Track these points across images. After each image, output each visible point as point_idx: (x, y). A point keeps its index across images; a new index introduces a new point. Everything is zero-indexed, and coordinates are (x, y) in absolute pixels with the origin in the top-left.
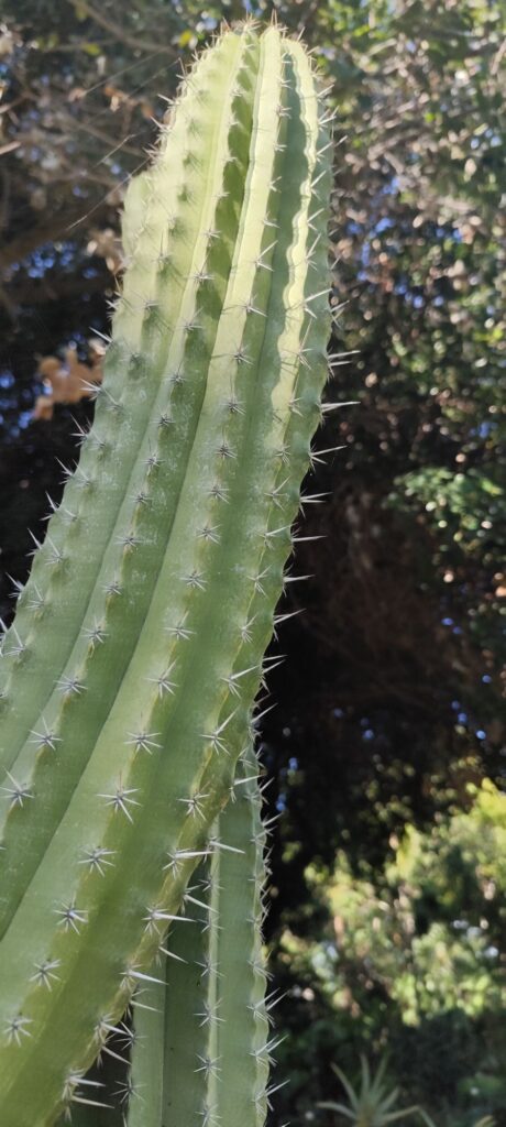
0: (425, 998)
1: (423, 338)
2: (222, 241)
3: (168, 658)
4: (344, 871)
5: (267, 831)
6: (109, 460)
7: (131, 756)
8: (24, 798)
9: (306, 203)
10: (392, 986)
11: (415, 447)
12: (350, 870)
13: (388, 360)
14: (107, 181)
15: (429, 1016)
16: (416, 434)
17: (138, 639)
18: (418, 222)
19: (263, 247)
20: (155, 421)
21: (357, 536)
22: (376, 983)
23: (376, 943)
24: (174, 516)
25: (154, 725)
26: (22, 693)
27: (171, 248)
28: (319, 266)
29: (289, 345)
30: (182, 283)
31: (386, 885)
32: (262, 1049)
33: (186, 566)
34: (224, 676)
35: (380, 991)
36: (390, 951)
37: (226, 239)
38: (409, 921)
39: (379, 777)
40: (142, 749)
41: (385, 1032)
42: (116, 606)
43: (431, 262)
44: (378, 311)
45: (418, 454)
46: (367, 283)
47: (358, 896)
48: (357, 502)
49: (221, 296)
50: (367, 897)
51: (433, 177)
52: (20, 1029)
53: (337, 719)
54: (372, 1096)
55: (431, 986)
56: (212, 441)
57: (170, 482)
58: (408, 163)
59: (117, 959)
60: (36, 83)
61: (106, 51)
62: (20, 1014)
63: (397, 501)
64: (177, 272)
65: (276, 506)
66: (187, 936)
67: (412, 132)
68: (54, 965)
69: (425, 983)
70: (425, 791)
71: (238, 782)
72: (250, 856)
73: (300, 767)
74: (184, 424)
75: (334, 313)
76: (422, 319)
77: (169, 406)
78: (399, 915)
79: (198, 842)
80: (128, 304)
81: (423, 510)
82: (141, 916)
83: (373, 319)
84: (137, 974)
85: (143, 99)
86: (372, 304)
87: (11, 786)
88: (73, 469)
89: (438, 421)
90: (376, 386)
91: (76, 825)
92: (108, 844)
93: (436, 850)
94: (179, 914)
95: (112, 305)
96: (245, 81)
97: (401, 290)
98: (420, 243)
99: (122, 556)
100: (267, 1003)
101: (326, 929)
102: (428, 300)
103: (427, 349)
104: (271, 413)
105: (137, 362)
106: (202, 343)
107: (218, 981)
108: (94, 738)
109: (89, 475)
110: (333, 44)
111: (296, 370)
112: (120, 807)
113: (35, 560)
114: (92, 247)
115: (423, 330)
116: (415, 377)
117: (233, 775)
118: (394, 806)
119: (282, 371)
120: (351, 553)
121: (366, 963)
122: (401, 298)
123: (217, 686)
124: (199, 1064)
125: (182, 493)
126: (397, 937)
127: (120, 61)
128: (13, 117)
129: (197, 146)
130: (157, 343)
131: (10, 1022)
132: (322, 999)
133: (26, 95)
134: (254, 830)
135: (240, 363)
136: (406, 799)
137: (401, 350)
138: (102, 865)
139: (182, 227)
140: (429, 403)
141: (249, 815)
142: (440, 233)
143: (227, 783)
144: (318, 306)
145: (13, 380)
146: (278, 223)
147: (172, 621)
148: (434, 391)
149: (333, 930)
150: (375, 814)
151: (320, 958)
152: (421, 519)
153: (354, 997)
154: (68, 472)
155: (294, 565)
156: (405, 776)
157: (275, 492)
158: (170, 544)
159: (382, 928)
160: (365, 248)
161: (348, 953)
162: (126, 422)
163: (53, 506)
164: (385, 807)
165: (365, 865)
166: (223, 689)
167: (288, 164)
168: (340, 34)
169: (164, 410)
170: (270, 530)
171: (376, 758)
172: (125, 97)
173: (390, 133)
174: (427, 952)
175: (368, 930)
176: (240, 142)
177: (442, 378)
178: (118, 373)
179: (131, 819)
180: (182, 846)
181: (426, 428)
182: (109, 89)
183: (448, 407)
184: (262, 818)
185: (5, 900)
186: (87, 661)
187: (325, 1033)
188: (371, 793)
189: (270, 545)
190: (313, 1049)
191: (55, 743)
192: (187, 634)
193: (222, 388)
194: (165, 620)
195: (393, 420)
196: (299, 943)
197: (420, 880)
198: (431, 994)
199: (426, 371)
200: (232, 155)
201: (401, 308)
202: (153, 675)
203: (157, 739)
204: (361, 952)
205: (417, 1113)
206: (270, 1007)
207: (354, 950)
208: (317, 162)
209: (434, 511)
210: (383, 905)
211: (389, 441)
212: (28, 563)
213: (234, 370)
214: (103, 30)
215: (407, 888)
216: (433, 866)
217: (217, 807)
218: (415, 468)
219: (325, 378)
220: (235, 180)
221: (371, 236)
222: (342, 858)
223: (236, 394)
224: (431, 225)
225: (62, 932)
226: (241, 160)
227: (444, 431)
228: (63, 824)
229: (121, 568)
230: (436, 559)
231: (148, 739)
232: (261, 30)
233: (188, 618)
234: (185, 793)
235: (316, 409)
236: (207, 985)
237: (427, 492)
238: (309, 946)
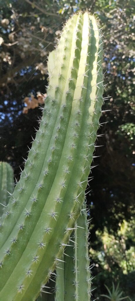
0: (129, 267)
1: (126, 88)
2: (75, 69)
3: (64, 179)
4: (106, 232)
5: (89, 223)
6: (47, 128)
7: (56, 204)
8: (29, 215)
9: (96, 59)
10: (120, 263)
11: (124, 118)
12: (108, 232)
13: (116, 94)
14: (40, 50)
15: (130, 272)
16: (124, 114)
17: (56, 173)
18: (123, 57)
19: (86, 71)
20: (59, 117)
21: (108, 142)
22: (115, 262)
23: (115, 252)
24: (64, 142)
25: (61, 196)
26: (27, 188)
27: (62, 72)
28: (101, 75)
29: (93, 96)
30: (65, 81)
31: (118, 236)
32: (89, 279)
33: (68, 155)
34: (78, 183)
35: (117, 265)
36: (119, 254)
37: (76, 69)
38: (124, 246)
39: (116, 207)
40: (58, 202)
41: (118, 276)
42: (50, 165)
43: (127, 67)
44: (113, 81)
45: (125, 119)
46: (110, 74)
47: (110, 239)
48: (108, 133)
49: (75, 84)
50: (113, 239)
51: (127, 45)
52: (30, 273)
53: (104, 191)
54: (115, 293)
55: (131, 264)
56: (74, 122)
57: (63, 133)
58: (120, 41)
59: (53, 256)
60: (22, 25)
61: (40, 16)
62: (30, 269)
63: (119, 132)
64: (64, 78)
65: (90, 138)
66: (69, 250)
67: (121, 33)
68: (38, 257)
69: (129, 263)
70: (128, 211)
71: (82, 210)
72: (85, 230)
73: (94, 204)
74: (66, 118)
75: (104, 87)
76: (125, 83)
77: (62, 113)
78: (122, 244)
79: (73, 225)
80: (51, 87)
81: (126, 135)
82: (59, 245)
83: (112, 83)
84: (58, 260)
85: (50, 28)
86: (111, 79)
87: (26, 211)
88: (38, 129)
89: (130, 110)
90: (113, 101)
91: (42, 221)
92: (50, 226)
93: (131, 227)
94: (68, 244)
95: (47, 87)
96: (80, 27)
97: (119, 75)
98: (124, 62)
99: (52, 152)
100: (90, 268)
101: (101, 248)
102: (127, 78)
103: (126, 91)
104: (89, 114)
105: (54, 102)
106: (70, 96)
107: (77, 262)
108: (46, 199)
109: (42, 131)
110: (99, 10)
111: (95, 103)
112: (53, 217)
113: (29, 153)
114: (37, 68)
115: (125, 86)
116: (123, 99)
117: (81, 208)
118: (120, 215)
119: (91, 103)
120: (107, 147)
121: (113, 257)
122: (119, 77)
123: (77, 185)
124: (73, 283)
125: (66, 136)
126: (121, 250)
127: (43, 19)
128: (16, 35)
129: (68, 45)
130: (59, 97)
131: (27, 271)
132: (101, 267)
133: (20, 29)
134: (86, 222)
135: (80, 102)
136: (123, 213)
137: (119, 92)
138: (49, 232)
139: (65, 66)
140: (127, 106)
141: (84, 218)
142: (129, 60)
143: (79, 211)
144: (100, 86)
145: (16, 103)
146: (89, 64)
147: (65, 169)
148: (129, 102)
149: (103, 248)
150: (115, 217)
151: (100, 256)
152: (126, 137)
153: (110, 266)
154: (36, 130)
155: (95, 153)
156: (122, 206)
157: (90, 134)
158: (64, 149)
159: (117, 248)
160: (109, 64)
161: (108, 254)
162: (51, 118)
163: (33, 139)
164: (117, 215)
165: (112, 231)
166: (78, 186)
167: (92, 49)
168: (101, 8)
169: (61, 115)
170: (89, 145)
171: (114, 202)
172: (45, 28)
173: (116, 33)
174: (130, 254)
175: (113, 248)
176: (79, 44)
177: (131, 99)
178: (49, 105)
179: (56, 220)
180: (69, 227)
181: (127, 112)
182: (41, 26)
183: (133, 106)
184: (88, 219)
185: (25, 240)
186: (44, 179)
187: (102, 276)
188: (113, 211)
189: (89, 148)
190: (98, 280)
191: (36, 201)
192: (69, 172)
193: (76, 108)
194: (63, 168)
195: (118, 111)
196: (94, 251)
197: (127, 235)
198: (130, 266)
199: (127, 97)
200: (77, 47)
201: (119, 80)
202: (61, 183)
203: (62, 199)
204: (111, 254)
205: (128, 298)
206: (91, 269)
207: (109, 254)
208: (99, 48)
209: (129, 135)
210: (117, 242)
211: (117, 116)
212: (27, 154)
213: (79, 103)
214: (38, 10)
215: (124, 237)
216: (131, 231)
217: (77, 217)
218: (124, 123)
219: (102, 104)
220: (78, 53)
221: (111, 61)
222: (106, 229)
223: (80, 109)
224: (127, 58)
225: (40, 249)
226: (79, 48)
227: (132, 113)
228: (39, 221)
229: (51, 155)
230: (130, 148)
231: (60, 199)
232: (83, 14)
233: (69, 168)
234: (69, 213)
235: (100, 112)
236: (75, 262)
237: (127, 130)
238: (97, 252)
